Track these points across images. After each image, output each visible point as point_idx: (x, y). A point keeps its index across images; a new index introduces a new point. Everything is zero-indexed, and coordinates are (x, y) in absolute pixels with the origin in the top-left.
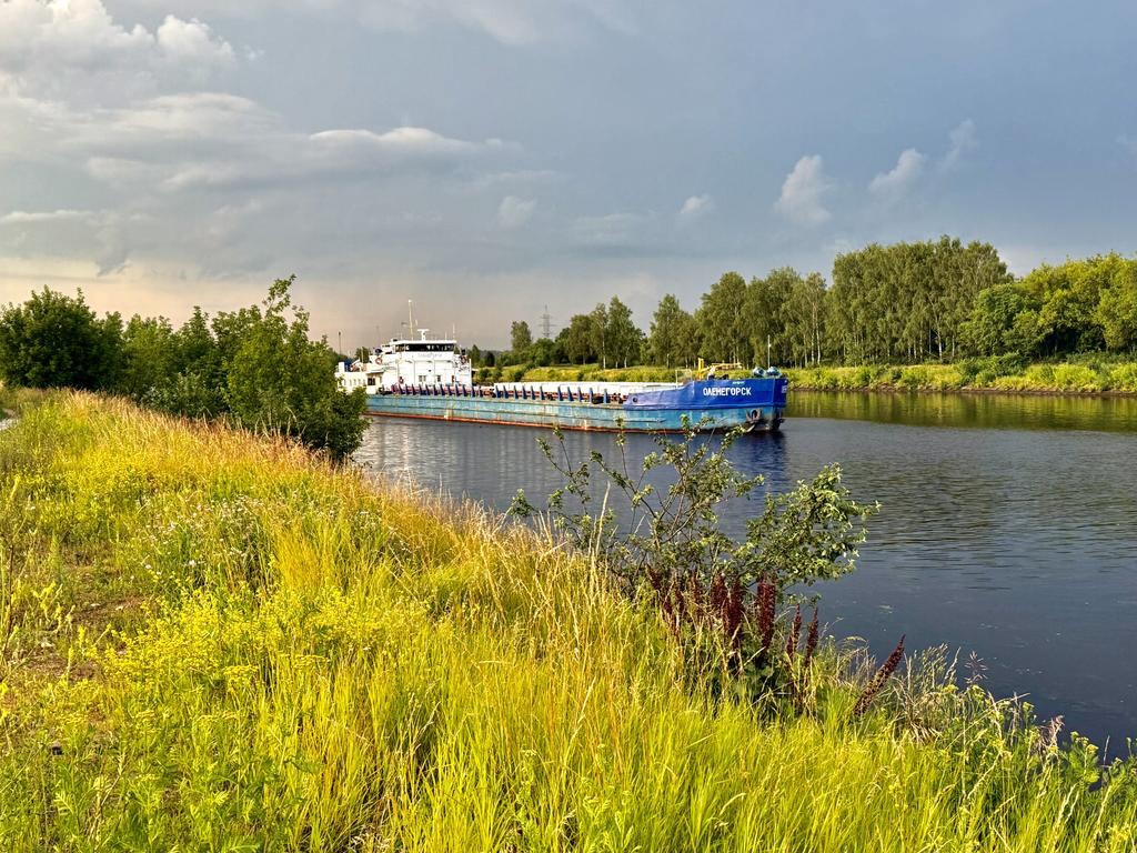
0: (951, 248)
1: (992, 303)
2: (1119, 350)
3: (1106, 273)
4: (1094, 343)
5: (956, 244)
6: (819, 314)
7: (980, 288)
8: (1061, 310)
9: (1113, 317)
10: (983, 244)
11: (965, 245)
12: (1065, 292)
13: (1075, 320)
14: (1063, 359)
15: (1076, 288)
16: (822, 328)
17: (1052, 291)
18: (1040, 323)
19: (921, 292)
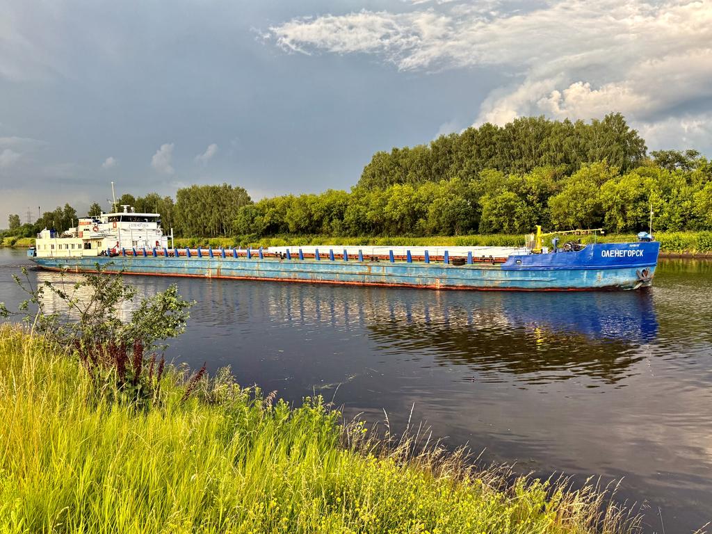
0: (227, 189)
1: (245, 212)
2: (294, 233)
3: (289, 202)
4: (285, 230)
5: (230, 187)
6: (171, 214)
7: (240, 206)
8: (273, 216)
9: (292, 219)
10: (241, 188)
11: (233, 188)
12: (274, 209)
13: (278, 221)
14: (274, 236)
15: (278, 208)
16: (172, 221)
17: (269, 209)
18: (264, 221)
19: (216, 207)
